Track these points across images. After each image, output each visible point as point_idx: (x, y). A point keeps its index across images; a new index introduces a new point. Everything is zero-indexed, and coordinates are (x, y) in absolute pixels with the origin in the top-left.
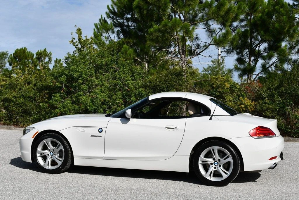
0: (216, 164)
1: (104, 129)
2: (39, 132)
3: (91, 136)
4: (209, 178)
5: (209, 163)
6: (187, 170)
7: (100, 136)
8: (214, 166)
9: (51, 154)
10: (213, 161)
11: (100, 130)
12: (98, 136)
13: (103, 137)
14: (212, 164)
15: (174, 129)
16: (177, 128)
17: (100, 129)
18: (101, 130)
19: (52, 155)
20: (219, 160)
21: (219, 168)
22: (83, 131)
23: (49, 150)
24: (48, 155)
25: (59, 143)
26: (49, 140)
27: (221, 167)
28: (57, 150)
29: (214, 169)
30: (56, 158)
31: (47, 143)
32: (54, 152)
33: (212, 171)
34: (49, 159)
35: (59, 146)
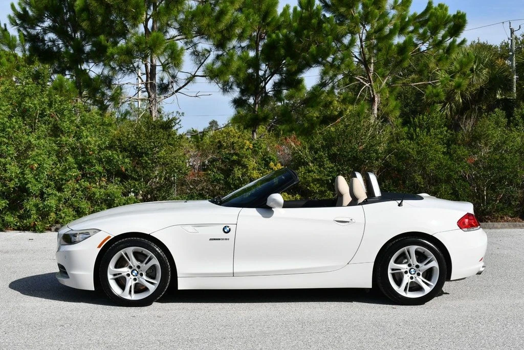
0: (413, 273)
1: (233, 228)
2: (112, 237)
3: (211, 239)
4: (403, 294)
5: (403, 271)
6: (368, 284)
7: (226, 239)
8: (410, 275)
9: (134, 274)
10: (409, 268)
11: (226, 230)
12: (223, 239)
13: (232, 240)
14: (406, 272)
15: (348, 222)
16: (353, 221)
17: (225, 227)
18: (228, 229)
19: (136, 275)
20: (417, 266)
21: (417, 278)
22: (194, 231)
23: (130, 267)
24: (128, 275)
25: (149, 254)
26: (130, 250)
27: (421, 277)
28: (145, 267)
29: (410, 280)
30: (144, 280)
31: (126, 254)
32: (140, 269)
33: (407, 283)
34: (130, 283)
35: (150, 259)
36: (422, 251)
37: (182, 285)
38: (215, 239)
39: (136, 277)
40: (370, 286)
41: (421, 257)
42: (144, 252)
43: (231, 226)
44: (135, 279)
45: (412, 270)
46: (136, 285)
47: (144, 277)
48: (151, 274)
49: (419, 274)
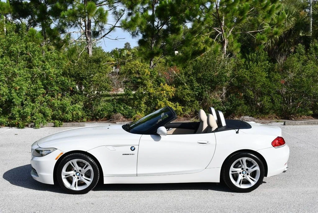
0: (244, 173)
1: (136, 147)
2: (64, 153)
3: (123, 154)
4: (238, 186)
5: (239, 172)
6: (218, 181)
7: (132, 154)
8: (243, 175)
9: (77, 175)
10: (242, 171)
11: (133, 149)
13: (136, 155)
15: (206, 143)
16: (209, 143)
17: (132, 147)
18: (133, 148)
19: (79, 176)
20: (247, 170)
21: (247, 176)
22: (113, 149)
23: (75, 171)
24: (74, 175)
25: (87, 163)
26: (75, 161)
27: (249, 176)
28: (84, 171)
29: (243, 178)
30: (83, 178)
31: (72, 163)
32: (81, 172)
33: (241, 180)
34: (75, 180)
35: (87, 166)
36: (250, 161)
37: (106, 181)
38: (126, 154)
39: (79, 177)
40: (219, 181)
41: (249, 164)
42: (83, 162)
43: (135, 146)
44: (78, 178)
45: (244, 172)
46: (79, 181)
47: (84, 177)
48: (88, 175)
49: (248, 174)
